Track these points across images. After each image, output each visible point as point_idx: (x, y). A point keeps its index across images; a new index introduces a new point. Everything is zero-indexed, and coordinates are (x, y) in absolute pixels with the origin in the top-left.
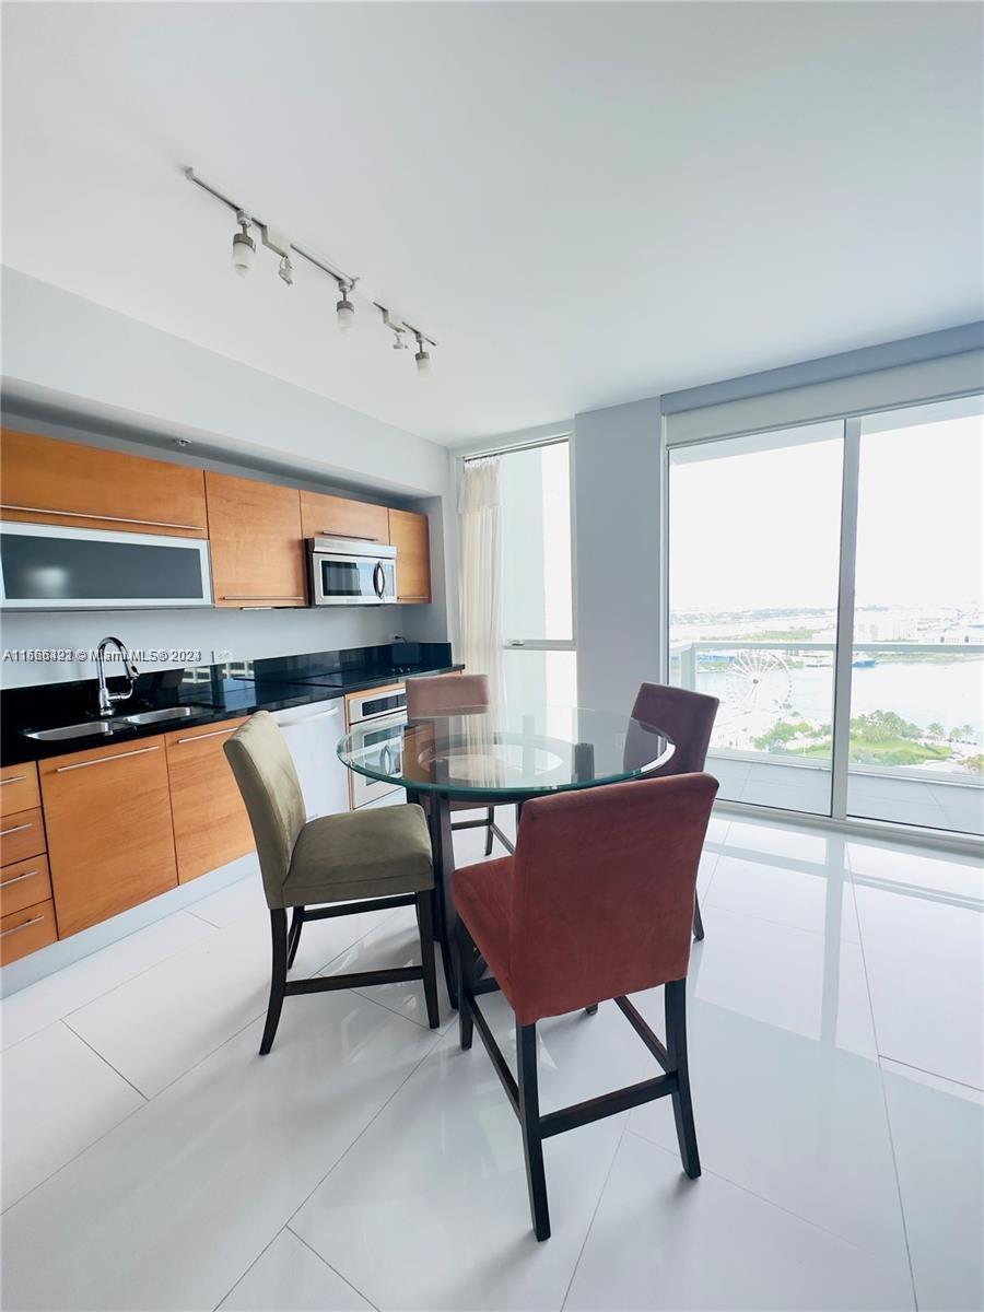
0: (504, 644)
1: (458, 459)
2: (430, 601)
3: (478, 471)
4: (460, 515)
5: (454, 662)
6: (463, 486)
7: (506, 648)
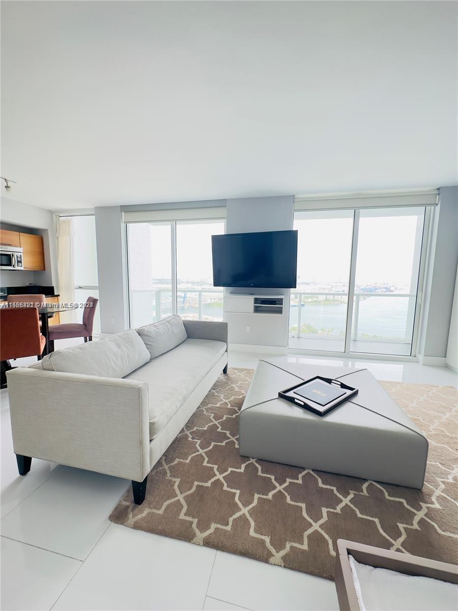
0: (76, 287)
1: (56, 216)
2: (44, 269)
3: (64, 221)
4: (57, 237)
5: (56, 293)
6: (58, 227)
7: (76, 288)
